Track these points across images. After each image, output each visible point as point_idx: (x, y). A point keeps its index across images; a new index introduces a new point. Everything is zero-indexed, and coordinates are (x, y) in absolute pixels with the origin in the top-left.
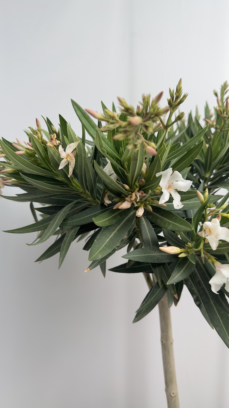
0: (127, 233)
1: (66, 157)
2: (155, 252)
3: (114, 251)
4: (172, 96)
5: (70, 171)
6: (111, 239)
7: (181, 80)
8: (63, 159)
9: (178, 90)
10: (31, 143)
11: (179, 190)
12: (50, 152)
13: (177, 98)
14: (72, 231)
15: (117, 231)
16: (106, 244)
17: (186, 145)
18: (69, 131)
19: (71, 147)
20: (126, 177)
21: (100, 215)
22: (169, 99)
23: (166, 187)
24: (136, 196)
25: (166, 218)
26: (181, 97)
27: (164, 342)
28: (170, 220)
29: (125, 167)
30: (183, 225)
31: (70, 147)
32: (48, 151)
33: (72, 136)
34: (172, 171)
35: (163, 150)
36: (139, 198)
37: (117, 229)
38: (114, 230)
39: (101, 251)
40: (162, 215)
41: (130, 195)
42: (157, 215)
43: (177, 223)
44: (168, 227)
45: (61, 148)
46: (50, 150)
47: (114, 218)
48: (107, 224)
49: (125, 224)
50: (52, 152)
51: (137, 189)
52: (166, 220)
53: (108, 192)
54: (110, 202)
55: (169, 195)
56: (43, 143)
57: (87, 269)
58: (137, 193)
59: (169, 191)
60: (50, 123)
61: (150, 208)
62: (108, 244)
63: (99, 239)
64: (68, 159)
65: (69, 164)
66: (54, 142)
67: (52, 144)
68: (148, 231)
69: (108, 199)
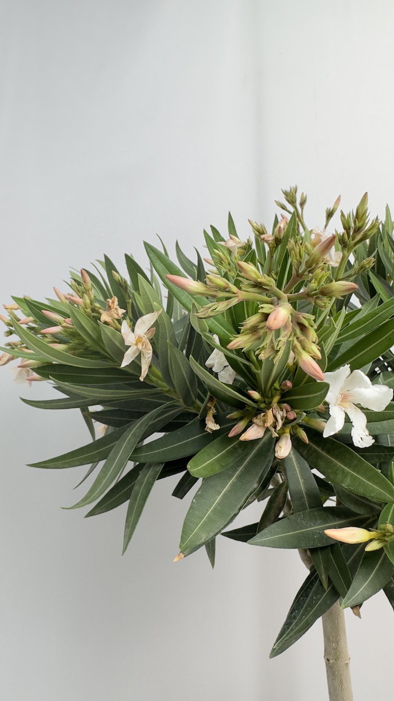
0: (257, 479)
1: (135, 343)
2: (314, 524)
5: (143, 370)
6: (225, 495)
7: (366, 195)
8: (130, 346)
9: (360, 216)
10: (70, 319)
11: (363, 405)
12: (106, 334)
13: (358, 229)
14: (148, 471)
15: (237, 478)
16: (215, 508)
17: (377, 314)
18: (143, 287)
19: (146, 322)
20: (254, 375)
22: (341, 234)
23: (337, 400)
24: (275, 416)
25: (336, 459)
27: (331, 661)
28: (346, 465)
29: (252, 359)
30: (374, 483)
31: (143, 322)
32: (101, 332)
33: (148, 296)
34: (349, 370)
35: (329, 330)
36: (280, 423)
37: (237, 473)
38: (231, 478)
39: (205, 523)
40: (328, 452)
41: (262, 414)
42: (319, 450)
43: (362, 476)
44: (343, 482)
45: (125, 327)
46: (105, 330)
47: (230, 453)
48: (217, 469)
50: (109, 334)
51: (276, 399)
52: (337, 464)
53: (212, 408)
54: (217, 427)
55: (344, 416)
56: (93, 310)
57: (179, 554)
58: (277, 413)
59: (343, 409)
60: (109, 265)
61: (303, 435)
62: (219, 508)
63: (200, 497)
64: (140, 347)
65: (142, 355)
66: (113, 312)
67: (111, 316)
68: (298, 473)
69: (214, 420)
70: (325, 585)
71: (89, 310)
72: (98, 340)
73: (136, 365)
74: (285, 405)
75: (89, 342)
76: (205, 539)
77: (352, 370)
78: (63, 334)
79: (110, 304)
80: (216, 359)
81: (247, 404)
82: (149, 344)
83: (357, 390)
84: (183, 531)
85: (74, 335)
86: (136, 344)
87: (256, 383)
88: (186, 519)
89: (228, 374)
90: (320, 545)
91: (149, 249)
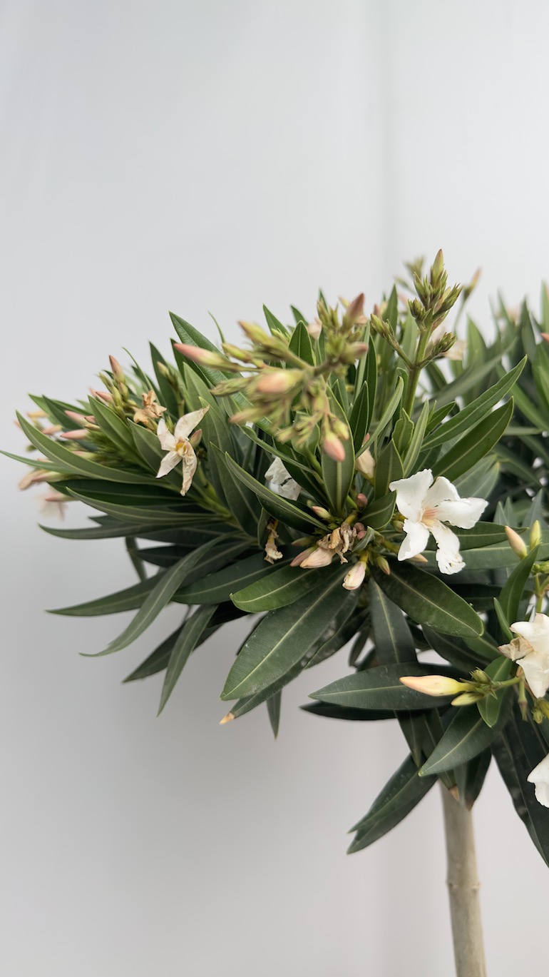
0: (333, 623)
1: (175, 447)
3: (297, 670)
4: (423, 293)
5: (185, 481)
6: (287, 641)
7: (440, 252)
8: (168, 452)
10: (93, 417)
11: (453, 523)
12: (139, 436)
13: (434, 297)
15: (305, 620)
16: (272, 655)
17: (472, 411)
18: (190, 380)
19: (190, 421)
20: (320, 487)
21: (258, 582)
23: (419, 515)
24: (342, 537)
25: (423, 593)
26: (445, 297)
27: (455, 886)
28: (433, 600)
30: (462, 619)
31: (187, 421)
32: (133, 433)
33: (196, 390)
34: (431, 478)
36: (347, 544)
37: (305, 615)
38: (296, 619)
39: (258, 672)
40: (415, 586)
41: (329, 535)
42: (404, 583)
43: (450, 611)
44: (427, 620)
45: (162, 428)
46: (138, 431)
47: (294, 587)
49: (326, 604)
50: (143, 436)
51: (351, 518)
53: (273, 531)
54: (279, 556)
55: (428, 536)
56: (129, 409)
57: (228, 715)
58: (345, 532)
59: (427, 527)
60: (156, 356)
61: (385, 565)
62: (277, 655)
63: (255, 641)
64: (181, 452)
65: (184, 463)
66: (149, 410)
67: (147, 415)
68: (387, 620)
69: (276, 548)
71: (119, 408)
72: (132, 448)
73: (176, 475)
74: (358, 524)
75: (123, 452)
76: (256, 691)
77: (435, 474)
78: (90, 440)
79: (146, 400)
80: (276, 469)
81: (317, 527)
82: (192, 449)
83: (444, 504)
84: (228, 680)
85: (103, 440)
86: (177, 450)
87: (324, 498)
88: (233, 666)
89: (292, 489)
91: (177, 322)
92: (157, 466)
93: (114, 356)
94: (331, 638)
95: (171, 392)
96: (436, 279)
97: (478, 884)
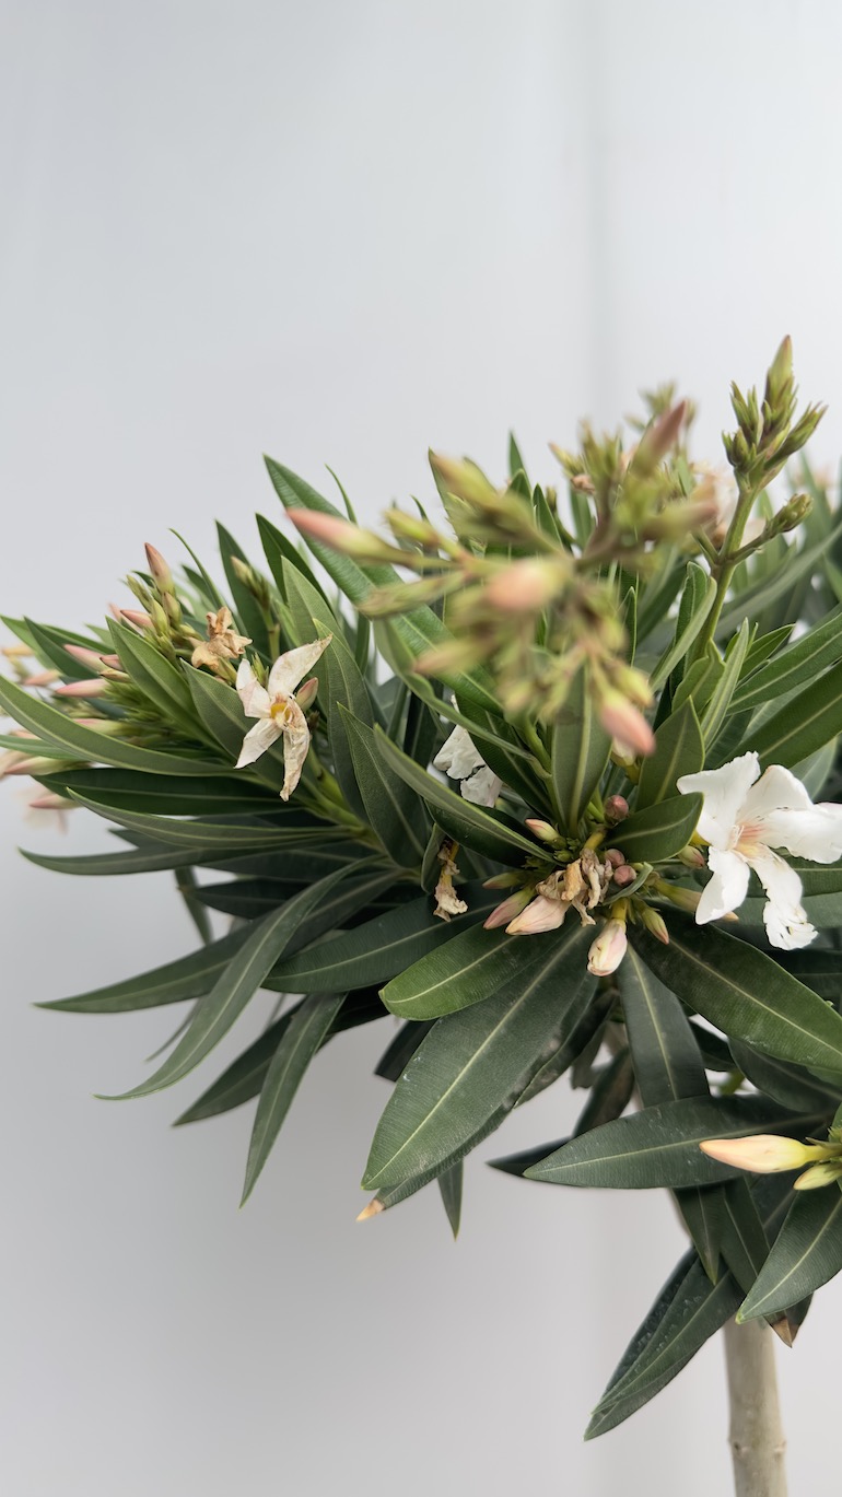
0: (557, 1029)
1: (269, 711)
3: (497, 1118)
4: (746, 420)
5: (288, 774)
6: (479, 1063)
7: (786, 344)
8: (256, 720)
10: (116, 656)
11: (794, 851)
12: (203, 692)
13: (772, 427)
14: (310, 1015)
15: (508, 1026)
16: (454, 1095)
17: (826, 639)
18: (295, 588)
19: (297, 663)
20: (540, 784)
22: (732, 438)
23: (731, 837)
24: (586, 877)
25: (734, 978)
26: (795, 421)
27: (744, 1450)
28: (754, 993)
29: (532, 744)
30: (819, 1032)
31: (289, 664)
32: (192, 687)
33: (306, 610)
34: (755, 768)
35: (708, 672)
36: (597, 894)
37: (508, 1015)
38: (493, 1023)
39: (428, 1128)
40: (716, 964)
41: (559, 873)
42: (695, 959)
43: (791, 1016)
44: (746, 1031)
45: (245, 676)
46: (200, 681)
48: (458, 1002)
49: (547, 993)
50: (208, 691)
51: (595, 840)
52: (734, 990)
53: (450, 862)
54: (460, 907)
55: (747, 875)
56: (181, 642)
57: (371, 1204)
58: (592, 868)
59: (745, 859)
60: (228, 547)
61: (658, 925)
62: (462, 1095)
63: (420, 1068)
64: (280, 720)
65: (285, 741)
66: (220, 643)
67: (216, 652)
68: (654, 1018)
69: (454, 892)
70: (713, 1273)
71: (165, 639)
72: (188, 713)
73: (272, 762)
74: (612, 852)
75: (172, 719)
76: (425, 1166)
77: (764, 765)
78: (110, 698)
79: (214, 625)
80: (457, 750)
81: (530, 855)
82: (301, 714)
83: (778, 816)
84: (375, 1148)
85: (134, 699)
86: (273, 716)
87: (547, 805)
88: (383, 1119)
89: (484, 785)
90: (699, 1182)
91: (278, 476)
92: (238, 745)
93: (154, 544)
94: (554, 1053)
95: (256, 610)
96: (776, 393)
97: (784, 1444)
